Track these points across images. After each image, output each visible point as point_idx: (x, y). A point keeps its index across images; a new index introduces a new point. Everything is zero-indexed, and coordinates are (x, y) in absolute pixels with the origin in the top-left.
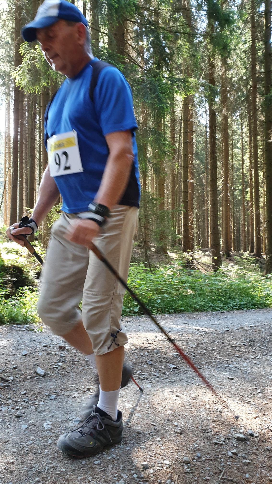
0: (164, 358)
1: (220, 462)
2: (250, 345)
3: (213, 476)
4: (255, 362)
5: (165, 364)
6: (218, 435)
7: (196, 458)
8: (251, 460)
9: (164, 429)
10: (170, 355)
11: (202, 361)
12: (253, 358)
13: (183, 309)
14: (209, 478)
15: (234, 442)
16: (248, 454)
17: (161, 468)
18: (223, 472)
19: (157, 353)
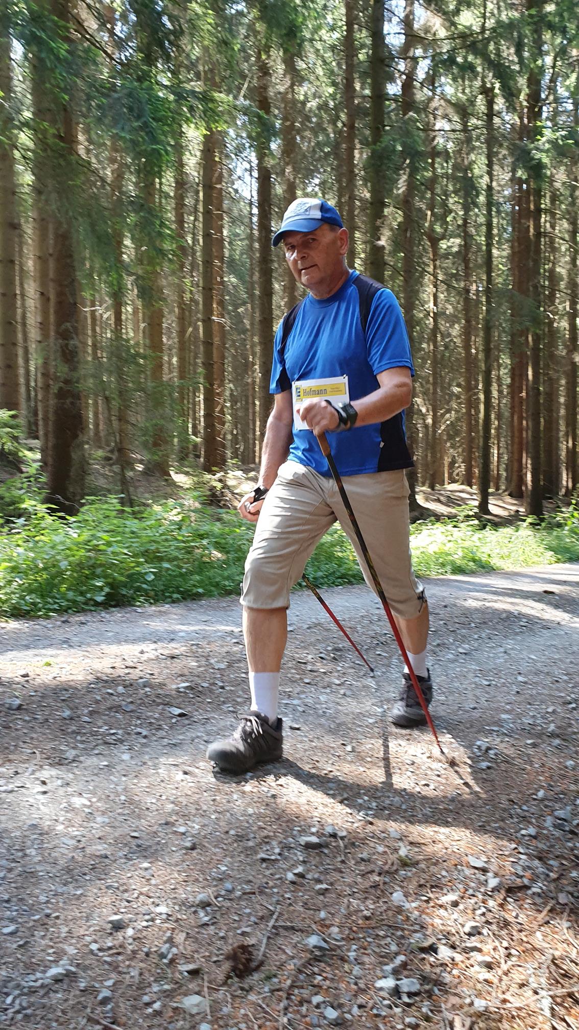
0: (158, 696)
1: (271, 895)
2: (334, 658)
3: (256, 923)
4: (342, 692)
5: (160, 707)
6: (267, 843)
7: (223, 893)
8: (331, 884)
9: (158, 843)
10: (171, 690)
11: (239, 697)
12: (339, 685)
13: (200, 590)
14: (248, 930)
15: (299, 853)
16: (326, 872)
17: (150, 923)
18: (277, 914)
19: (145, 686)
